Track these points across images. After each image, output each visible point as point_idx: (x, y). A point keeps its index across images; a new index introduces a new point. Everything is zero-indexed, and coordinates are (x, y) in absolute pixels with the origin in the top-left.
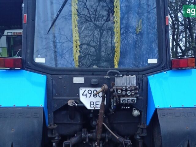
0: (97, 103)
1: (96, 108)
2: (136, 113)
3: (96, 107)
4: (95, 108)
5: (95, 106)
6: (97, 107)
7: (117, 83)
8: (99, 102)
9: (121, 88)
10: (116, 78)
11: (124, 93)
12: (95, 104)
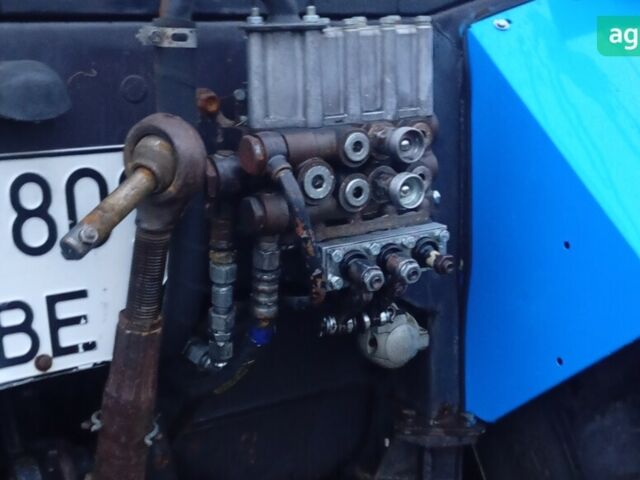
0: (64, 310)
1: (60, 364)
2: (400, 337)
3: (59, 351)
4: (45, 362)
5: (46, 348)
6: (73, 350)
7: (266, 98)
8: (82, 294)
9: (325, 140)
10: (255, 45)
11: (358, 192)
12: (41, 325)
